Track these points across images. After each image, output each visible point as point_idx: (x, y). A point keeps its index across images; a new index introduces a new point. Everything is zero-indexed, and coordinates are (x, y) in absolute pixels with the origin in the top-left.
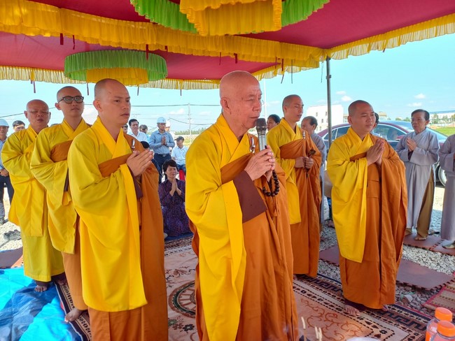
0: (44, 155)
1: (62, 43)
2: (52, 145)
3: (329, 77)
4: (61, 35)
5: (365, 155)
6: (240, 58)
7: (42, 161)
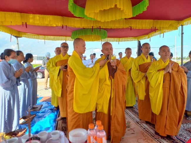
0: (54, 64)
1: (63, 28)
2: (56, 61)
3: (182, 34)
4: (63, 25)
5: (164, 69)
6: (132, 28)
7: (53, 66)
